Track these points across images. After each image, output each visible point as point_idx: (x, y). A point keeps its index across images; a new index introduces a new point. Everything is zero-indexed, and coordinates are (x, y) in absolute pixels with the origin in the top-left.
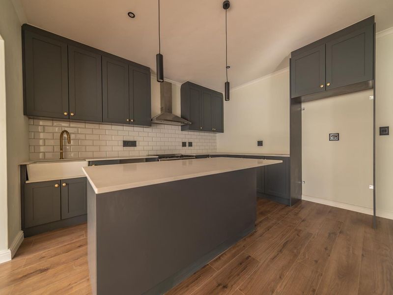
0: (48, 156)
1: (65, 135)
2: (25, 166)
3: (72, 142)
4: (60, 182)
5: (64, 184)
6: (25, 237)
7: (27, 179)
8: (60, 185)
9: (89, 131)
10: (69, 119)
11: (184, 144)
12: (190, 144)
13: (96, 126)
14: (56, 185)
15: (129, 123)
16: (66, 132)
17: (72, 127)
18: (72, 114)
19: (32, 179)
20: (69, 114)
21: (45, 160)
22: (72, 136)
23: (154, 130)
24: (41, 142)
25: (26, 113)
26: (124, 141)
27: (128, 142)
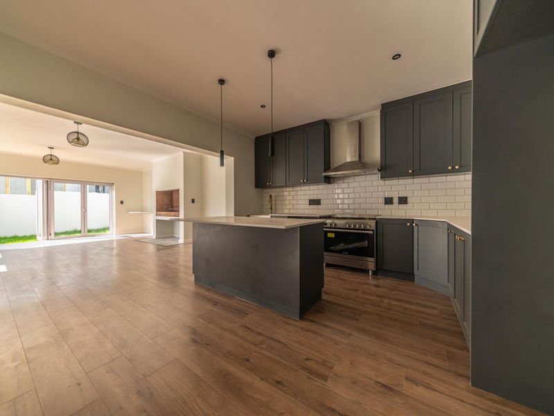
11: (389, 201)
12: (403, 201)
18: (270, 184)
26: (310, 200)
27: (314, 200)
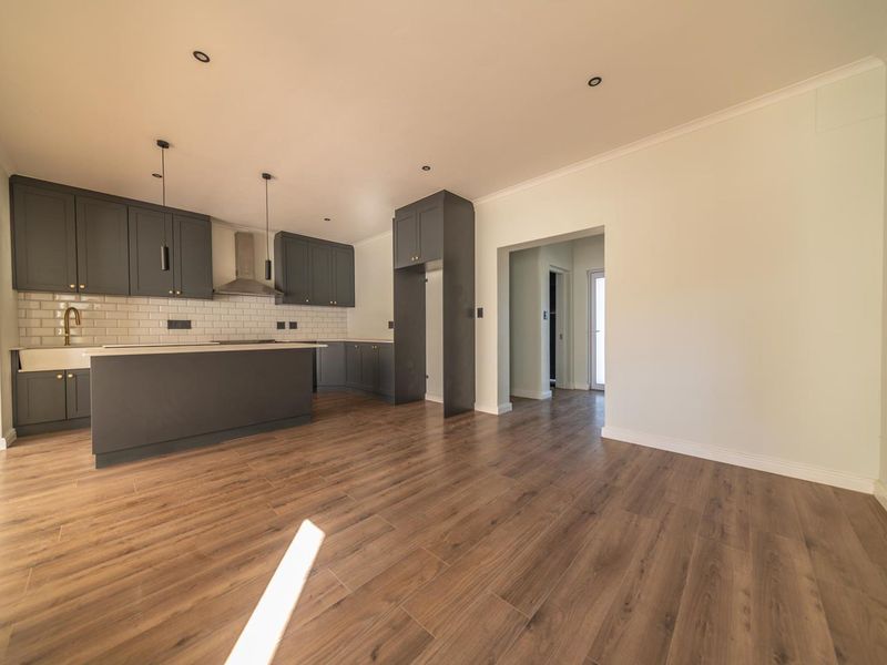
0: (46, 341)
1: (72, 314)
2: (17, 352)
3: (83, 322)
4: (65, 372)
5: (70, 376)
6: (18, 436)
7: (20, 368)
8: (65, 377)
9: (111, 307)
10: (77, 291)
11: (281, 325)
12: (293, 325)
13: (122, 300)
14: (60, 376)
15: (174, 296)
16: (74, 309)
17: (83, 303)
18: (82, 287)
19: (26, 367)
20: (77, 287)
21: (41, 346)
22: (84, 314)
23: (223, 304)
24: (37, 323)
25: (17, 286)
26: (169, 321)
27: (176, 322)
